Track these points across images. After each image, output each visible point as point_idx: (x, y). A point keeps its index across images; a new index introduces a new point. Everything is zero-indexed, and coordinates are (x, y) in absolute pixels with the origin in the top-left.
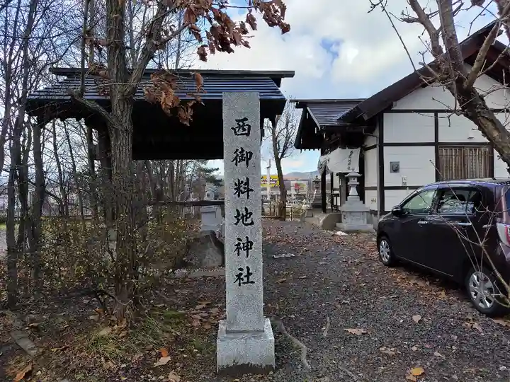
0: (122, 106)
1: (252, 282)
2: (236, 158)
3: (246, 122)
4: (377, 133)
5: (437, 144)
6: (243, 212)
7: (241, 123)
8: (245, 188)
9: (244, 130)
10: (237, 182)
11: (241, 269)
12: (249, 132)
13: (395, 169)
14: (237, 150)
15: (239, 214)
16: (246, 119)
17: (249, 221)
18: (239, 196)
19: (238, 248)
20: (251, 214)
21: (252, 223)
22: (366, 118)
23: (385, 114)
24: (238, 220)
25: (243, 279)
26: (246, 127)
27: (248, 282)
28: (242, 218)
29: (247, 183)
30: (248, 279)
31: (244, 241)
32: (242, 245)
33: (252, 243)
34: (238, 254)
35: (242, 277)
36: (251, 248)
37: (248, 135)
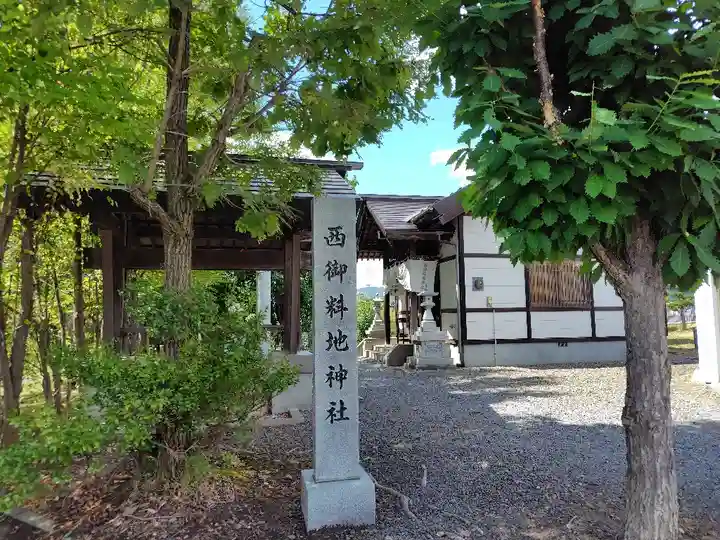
0: (183, 205)
1: (347, 418)
2: (328, 272)
3: (340, 231)
4: (455, 239)
6: (336, 335)
7: (335, 233)
8: (338, 307)
9: (338, 239)
10: (330, 300)
11: (333, 403)
12: (343, 242)
13: (478, 285)
14: (330, 262)
15: (331, 338)
16: (339, 228)
17: (343, 346)
18: (331, 316)
19: (330, 378)
20: (345, 337)
21: (346, 348)
22: (443, 221)
23: (464, 218)
24: (331, 345)
25: (335, 415)
26: (340, 237)
27: (341, 419)
28: (336, 342)
29: (341, 301)
30: (342, 415)
31: (337, 369)
32: (334, 375)
33: (346, 372)
34: (331, 386)
35: (335, 412)
36: (345, 378)
37: (342, 245)
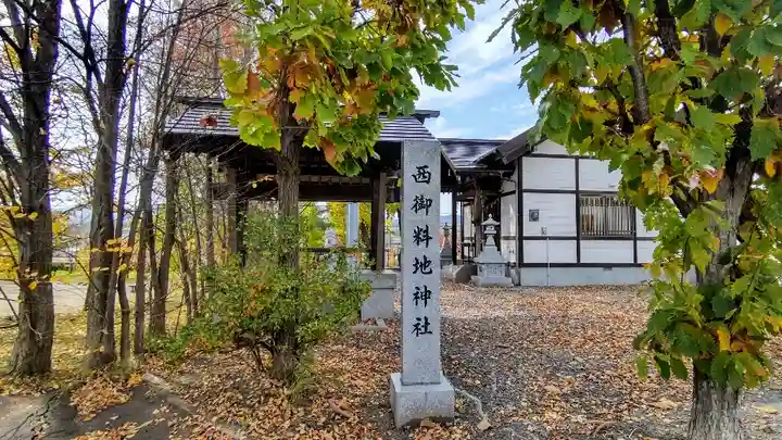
1: (431, 333)
2: (415, 206)
3: (426, 170)
4: (515, 177)
5: (577, 192)
6: (421, 260)
7: (422, 171)
8: (424, 236)
9: (424, 177)
10: (417, 230)
11: (419, 319)
12: (429, 179)
13: (534, 217)
14: (417, 197)
15: (417, 262)
16: (426, 167)
17: (428, 270)
18: (418, 244)
19: (417, 298)
20: (430, 262)
21: (431, 272)
22: (505, 161)
23: (524, 158)
24: (417, 269)
25: (420, 329)
26: (426, 175)
27: (426, 332)
28: (421, 266)
29: (426, 231)
30: (426, 329)
31: (423, 290)
32: (419, 295)
33: (430, 292)
34: (417, 304)
35: (420, 327)
36: (429, 297)
37: (428, 182)
